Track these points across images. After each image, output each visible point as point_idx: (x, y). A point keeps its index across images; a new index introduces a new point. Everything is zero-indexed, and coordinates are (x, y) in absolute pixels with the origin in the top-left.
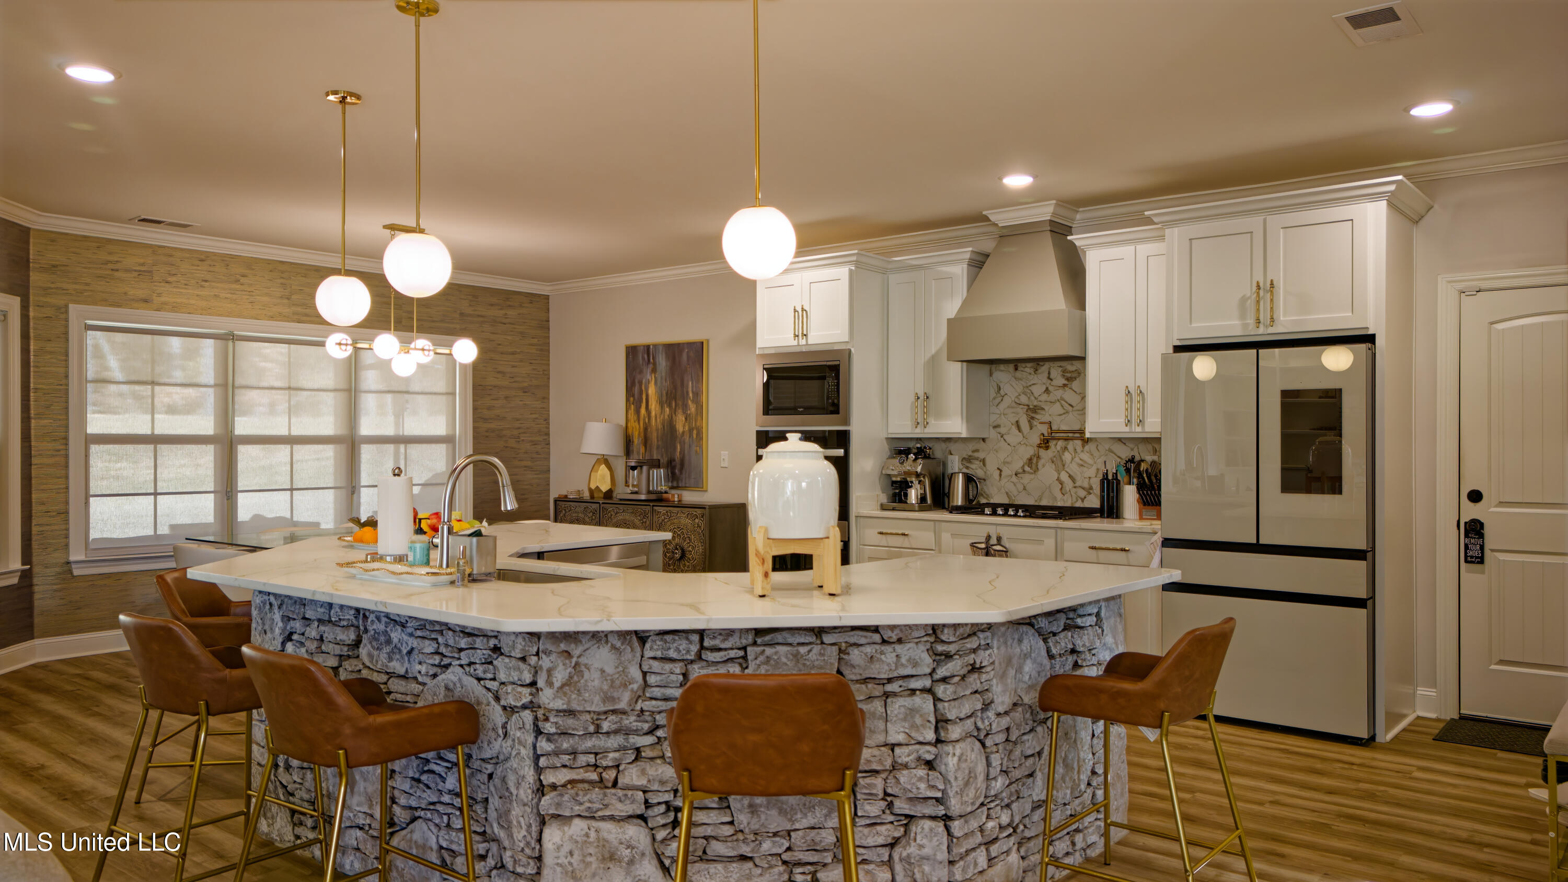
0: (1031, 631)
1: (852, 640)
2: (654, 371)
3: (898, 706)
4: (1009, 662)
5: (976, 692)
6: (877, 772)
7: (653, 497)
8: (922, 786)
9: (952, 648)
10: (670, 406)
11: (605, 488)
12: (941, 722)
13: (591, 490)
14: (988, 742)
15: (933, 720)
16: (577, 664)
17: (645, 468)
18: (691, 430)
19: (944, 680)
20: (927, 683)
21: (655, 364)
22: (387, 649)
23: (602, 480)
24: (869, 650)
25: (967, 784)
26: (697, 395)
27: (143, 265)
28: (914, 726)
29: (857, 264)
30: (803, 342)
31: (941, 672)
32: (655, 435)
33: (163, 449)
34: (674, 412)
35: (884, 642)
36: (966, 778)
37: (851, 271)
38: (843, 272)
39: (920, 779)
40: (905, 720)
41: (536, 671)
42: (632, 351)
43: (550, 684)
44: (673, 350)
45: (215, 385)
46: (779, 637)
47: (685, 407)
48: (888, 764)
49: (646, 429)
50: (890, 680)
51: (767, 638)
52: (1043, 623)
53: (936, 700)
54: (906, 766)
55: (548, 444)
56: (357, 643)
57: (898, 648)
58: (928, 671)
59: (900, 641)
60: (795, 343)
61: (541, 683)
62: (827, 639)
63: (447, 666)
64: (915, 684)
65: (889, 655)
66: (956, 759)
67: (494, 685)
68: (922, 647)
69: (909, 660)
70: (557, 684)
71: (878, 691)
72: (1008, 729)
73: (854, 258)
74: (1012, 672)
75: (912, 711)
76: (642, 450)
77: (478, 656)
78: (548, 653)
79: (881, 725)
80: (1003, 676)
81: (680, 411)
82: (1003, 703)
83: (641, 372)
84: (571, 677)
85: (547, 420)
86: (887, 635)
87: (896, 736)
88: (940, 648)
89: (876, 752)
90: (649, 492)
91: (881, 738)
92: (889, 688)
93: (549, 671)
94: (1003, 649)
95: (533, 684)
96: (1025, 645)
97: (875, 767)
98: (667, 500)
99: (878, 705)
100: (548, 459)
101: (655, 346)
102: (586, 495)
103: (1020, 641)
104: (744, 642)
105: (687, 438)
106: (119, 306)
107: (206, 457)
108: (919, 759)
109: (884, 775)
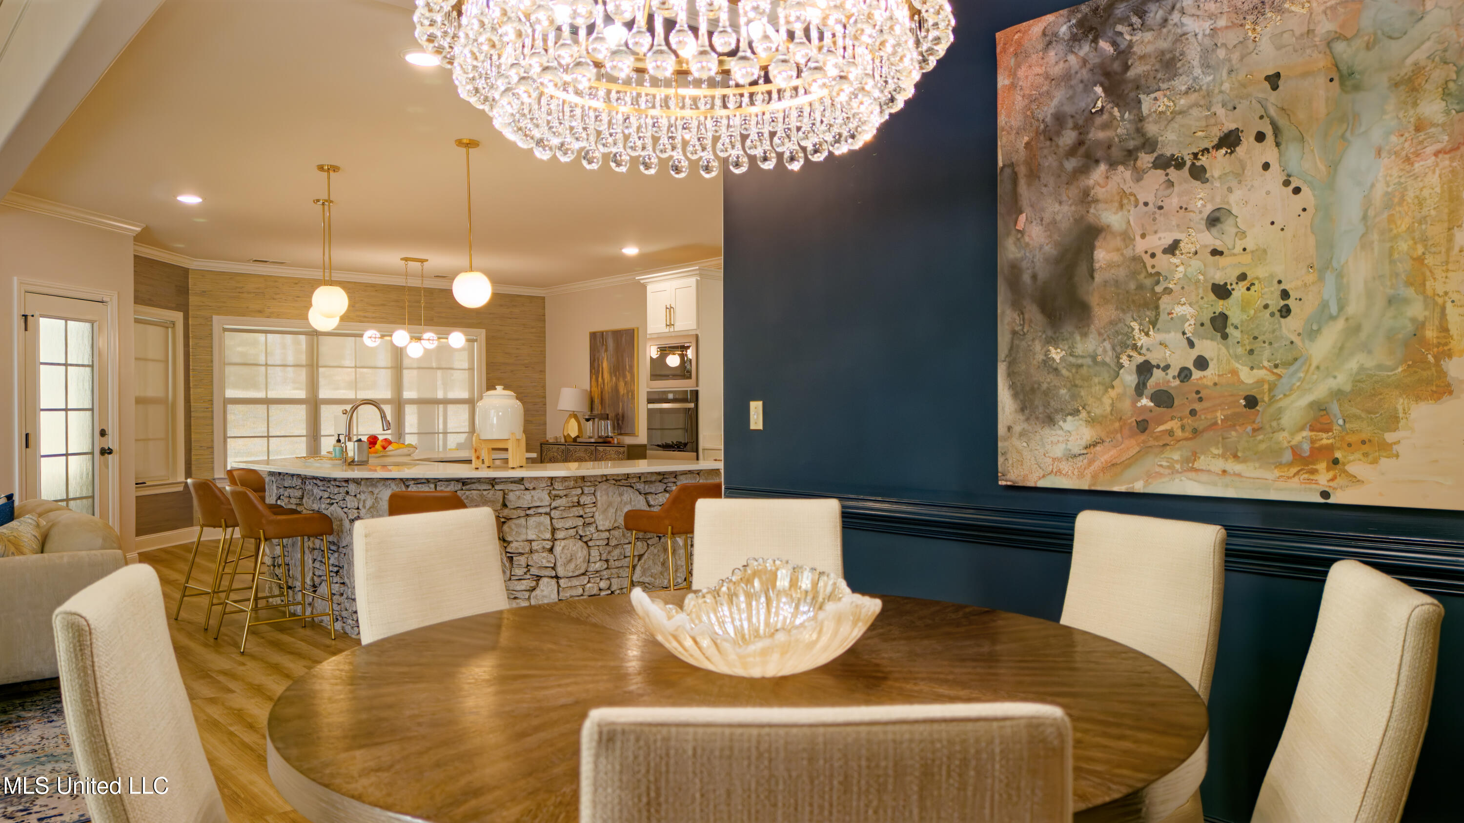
0: (630, 490)
1: (510, 488)
2: (606, 350)
3: (532, 521)
4: (610, 504)
5: (581, 516)
6: (521, 554)
7: (601, 440)
8: (544, 561)
9: (561, 493)
10: (615, 376)
11: (574, 434)
12: (554, 530)
13: (565, 437)
14: (590, 544)
15: (550, 528)
16: (376, 498)
17: (596, 420)
18: (628, 393)
19: (555, 508)
20: (548, 510)
21: (606, 346)
22: (312, 498)
23: (573, 430)
24: (517, 493)
25: (570, 561)
26: (631, 367)
27: (258, 288)
28: (540, 531)
29: (700, 275)
30: (672, 330)
31: (554, 505)
32: (607, 396)
33: (273, 408)
34: (618, 379)
35: (526, 489)
36: (569, 558)
37: (697, 280)
38: (692, 281)
39: (544, 557)
40: (536, 528)
41: (359, 500)
42: (593, 336)
43: (364, 507)
44: (617, 334)
45: (307, 366)
46: (474, 486)
47: (624, 377)
48: (527, 549)
49: (602, 392)
50: (529, 508)
51: (468, 487)
52: (640, 486)
53: (551, 519)
54: (537, 551)
55: (545, 404)
56: (302, 498)
57: (533, 492)
58: (548, 504)
59: (534, 489)
60: (667, 330)
61: (360, 507)
62: (497, 487)
63: (333, 504)
64: (540, 510)
65: (528, 496)
66: (561, 548)
67: (346, 510)
68: (546, 492)
69: (539, 498)
70: (367, 507)
71: (522, 513)
72: (608, 539)
73: (698, 272)
74: (612, 510)
75: (540, 524)
76: (600, 407)
77: (340, 497)
78: (364, 492)
79: (524, 531)
80: (605, 511)
81: (621, 379)
82: (603, 525)
83: (599, 352)
84: (374, 504)
85: (544, 387)
86: (528, 485)
87: (531, 537)
88: (553, 492)
89: (521, 544)
90: (600, 437)
91: (524, 537)
92: (528, 512)
93: (364, 501)
94: (605, 497)
95: (358, 508)
96: (626, 497)
97: (521, 551)
98: (610, 442)
99: (522, 521)
100: (545, 414)
101: (607, 332)
102: (563, 440)
103: (621, 495)
104: (456, 488)
105: (625, 398)
106: (244, 316)
107: (300, 413)
108: (544, 548)
109: (526, 556)
